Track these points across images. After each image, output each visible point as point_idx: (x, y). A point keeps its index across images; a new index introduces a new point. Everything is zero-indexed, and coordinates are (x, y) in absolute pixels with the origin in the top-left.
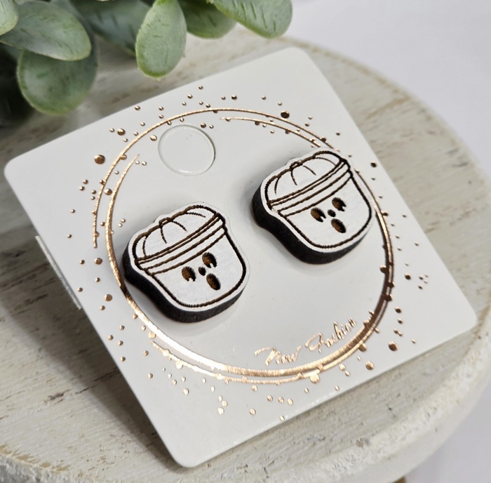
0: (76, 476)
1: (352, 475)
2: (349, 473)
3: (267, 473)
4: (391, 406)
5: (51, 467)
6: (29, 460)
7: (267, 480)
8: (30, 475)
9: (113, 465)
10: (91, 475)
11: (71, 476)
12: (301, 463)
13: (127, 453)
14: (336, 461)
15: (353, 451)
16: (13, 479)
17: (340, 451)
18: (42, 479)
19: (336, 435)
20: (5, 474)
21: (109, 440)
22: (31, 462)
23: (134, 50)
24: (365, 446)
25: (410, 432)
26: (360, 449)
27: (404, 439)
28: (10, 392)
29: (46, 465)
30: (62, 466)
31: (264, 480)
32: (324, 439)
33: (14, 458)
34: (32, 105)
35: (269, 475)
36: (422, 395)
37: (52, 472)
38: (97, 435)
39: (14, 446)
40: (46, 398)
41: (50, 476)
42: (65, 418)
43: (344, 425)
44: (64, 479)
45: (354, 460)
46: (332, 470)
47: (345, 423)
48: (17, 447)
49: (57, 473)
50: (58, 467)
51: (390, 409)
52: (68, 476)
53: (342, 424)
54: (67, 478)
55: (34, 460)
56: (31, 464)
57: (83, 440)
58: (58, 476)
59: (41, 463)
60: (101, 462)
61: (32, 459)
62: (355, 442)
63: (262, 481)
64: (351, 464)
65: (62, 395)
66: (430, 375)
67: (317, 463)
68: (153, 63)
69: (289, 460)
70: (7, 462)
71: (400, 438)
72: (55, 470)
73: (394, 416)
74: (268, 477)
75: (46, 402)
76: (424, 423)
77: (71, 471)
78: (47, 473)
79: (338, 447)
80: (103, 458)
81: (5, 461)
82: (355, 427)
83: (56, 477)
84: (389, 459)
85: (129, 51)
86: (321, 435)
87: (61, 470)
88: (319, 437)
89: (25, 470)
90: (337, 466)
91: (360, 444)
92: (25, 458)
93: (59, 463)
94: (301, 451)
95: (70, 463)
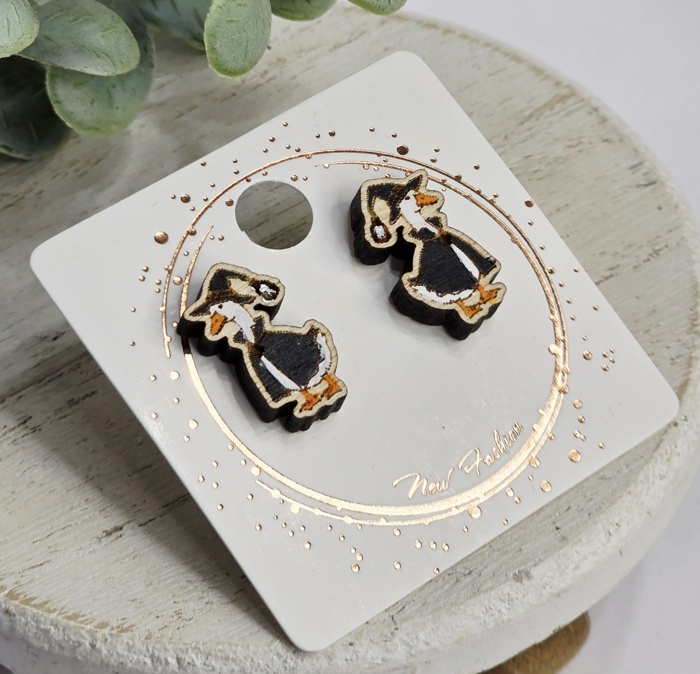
0: (143, 639)
1: (510, 620)
2: (505, 618)
3: (395, 623)
4: (558, 525)
5: (109, 628)
6: (80, 619)
7: (396, 632)
8: (83, 641)
9: (192, 622)
10: (163, 636)
11: (136, 640)
12: (440, 608)
13: (209, 605)
14: (487, 602)
15: (509, 588)
16: (60, 645)
17: (491, 588)
18: (98, 645)
19: (486, 567)
20: (50, 640)
21: (186, 587)
22: (82, 622)
23: (202, 42)
24: (525, 581)
25: (585, 558)
26: (519, 584)
27: (576, 568)
28: (52, 528)
29: (103, 625)
30: (124, 627)
31: (392, 634)
32: (470, 573)
33: (60, 618)
34: (69, 124)
35: (398, 626)
36: (600, 507)
37: (111, 635)
38: (169, 581)
39: (60, 602)
40: (100, 534)
41: (109, 640)
42: (126, 560)
43: (497, 553)
44: (127, 643)
45: (511, 600)
46: (481, 615)
47: (499, 550)
48: (63, 603)
49: (118, 636)
50: (118, 627)
51: (557, 529)
52: (132, 639)
53: (494, 551)
54: (131, 642)
55: (87, 620)
56: (82, 625)
57: (150, 589)
58: (119, 639)
59: (96, 623)
60: (176, 617)
61: (84, 618)
62: (512, 575)
63: (389, 634)
64: (508, 606)
65: (121, 529)
66: (610, 478)
67: (462, 607)
68: (229, 58)
69: (423, 604)
70: (51, 624)
71: (572, 566)
72: (114, 632)
73: (564, 538)
74: (397, 629)
75: (99, 539)
76: (604, 545)
77: (136, 633)
78: (104, 635)
79: (489, 584)
80: (178, 613)
81: (48, 623)
82: (511, 555)
83: (117, 641)
84: (559, 595)
85: (195, 44)
86: (466, 568)
87: (122, 631)
88: (463, 571)
89: (75, 634)
90: (488, 609)
91: (518, 578)
92: (75, 617)
93: (120, 622)
94: (440, 591)
95: (133, 622)
